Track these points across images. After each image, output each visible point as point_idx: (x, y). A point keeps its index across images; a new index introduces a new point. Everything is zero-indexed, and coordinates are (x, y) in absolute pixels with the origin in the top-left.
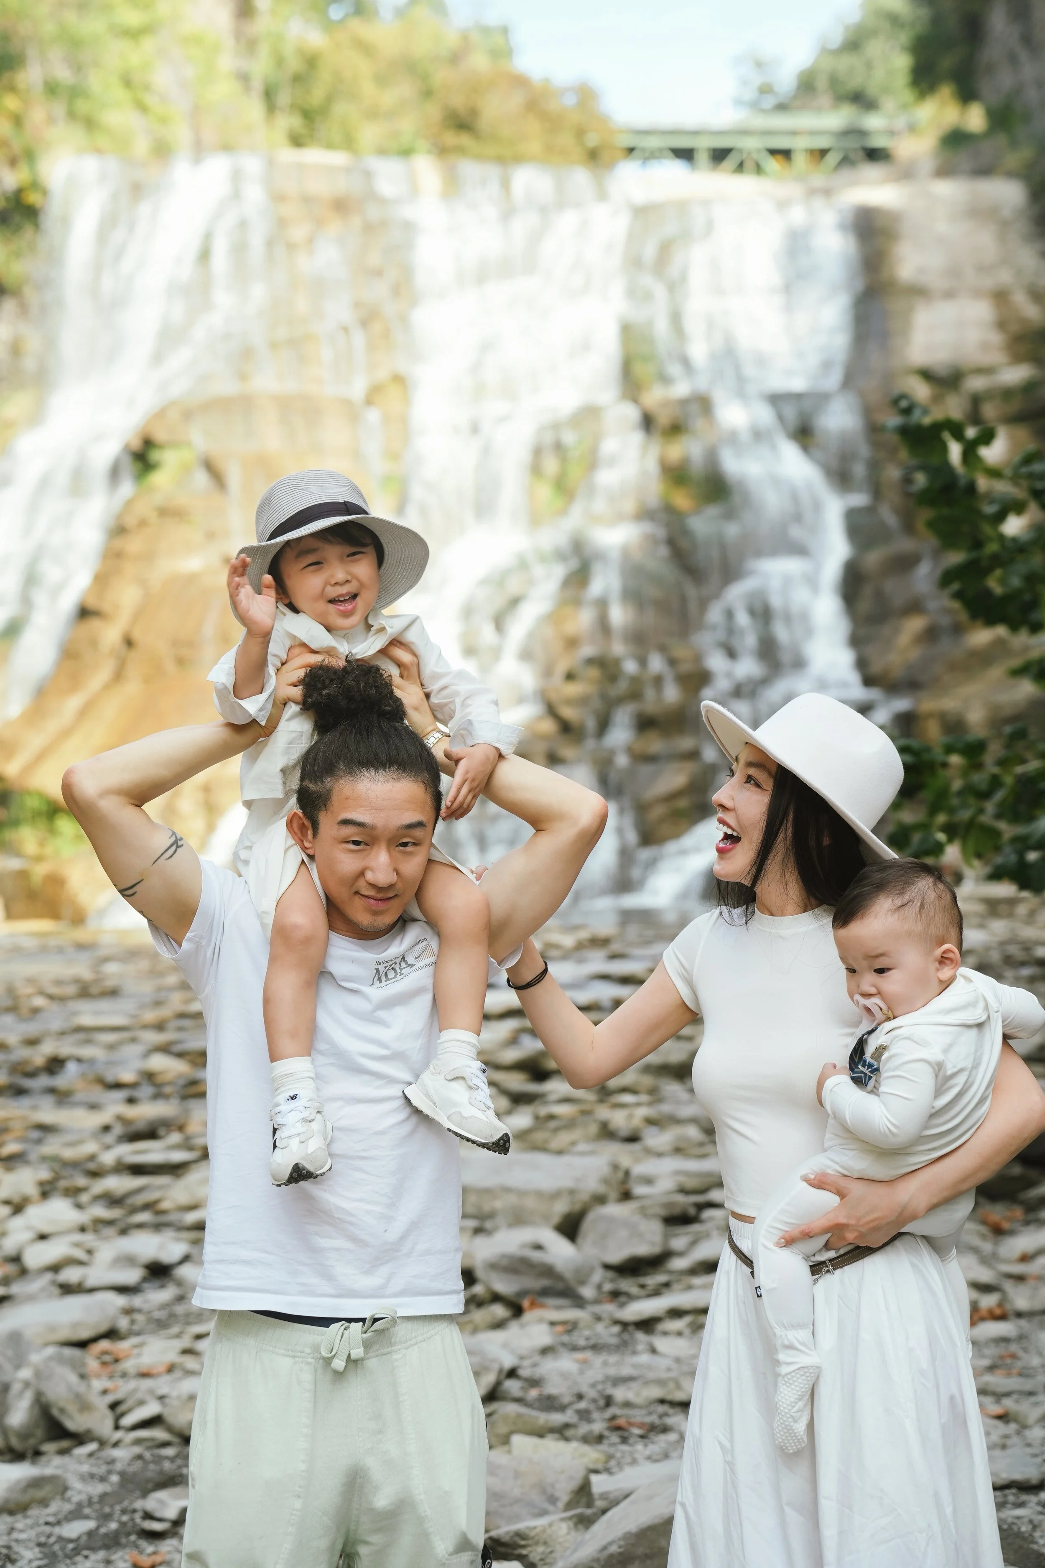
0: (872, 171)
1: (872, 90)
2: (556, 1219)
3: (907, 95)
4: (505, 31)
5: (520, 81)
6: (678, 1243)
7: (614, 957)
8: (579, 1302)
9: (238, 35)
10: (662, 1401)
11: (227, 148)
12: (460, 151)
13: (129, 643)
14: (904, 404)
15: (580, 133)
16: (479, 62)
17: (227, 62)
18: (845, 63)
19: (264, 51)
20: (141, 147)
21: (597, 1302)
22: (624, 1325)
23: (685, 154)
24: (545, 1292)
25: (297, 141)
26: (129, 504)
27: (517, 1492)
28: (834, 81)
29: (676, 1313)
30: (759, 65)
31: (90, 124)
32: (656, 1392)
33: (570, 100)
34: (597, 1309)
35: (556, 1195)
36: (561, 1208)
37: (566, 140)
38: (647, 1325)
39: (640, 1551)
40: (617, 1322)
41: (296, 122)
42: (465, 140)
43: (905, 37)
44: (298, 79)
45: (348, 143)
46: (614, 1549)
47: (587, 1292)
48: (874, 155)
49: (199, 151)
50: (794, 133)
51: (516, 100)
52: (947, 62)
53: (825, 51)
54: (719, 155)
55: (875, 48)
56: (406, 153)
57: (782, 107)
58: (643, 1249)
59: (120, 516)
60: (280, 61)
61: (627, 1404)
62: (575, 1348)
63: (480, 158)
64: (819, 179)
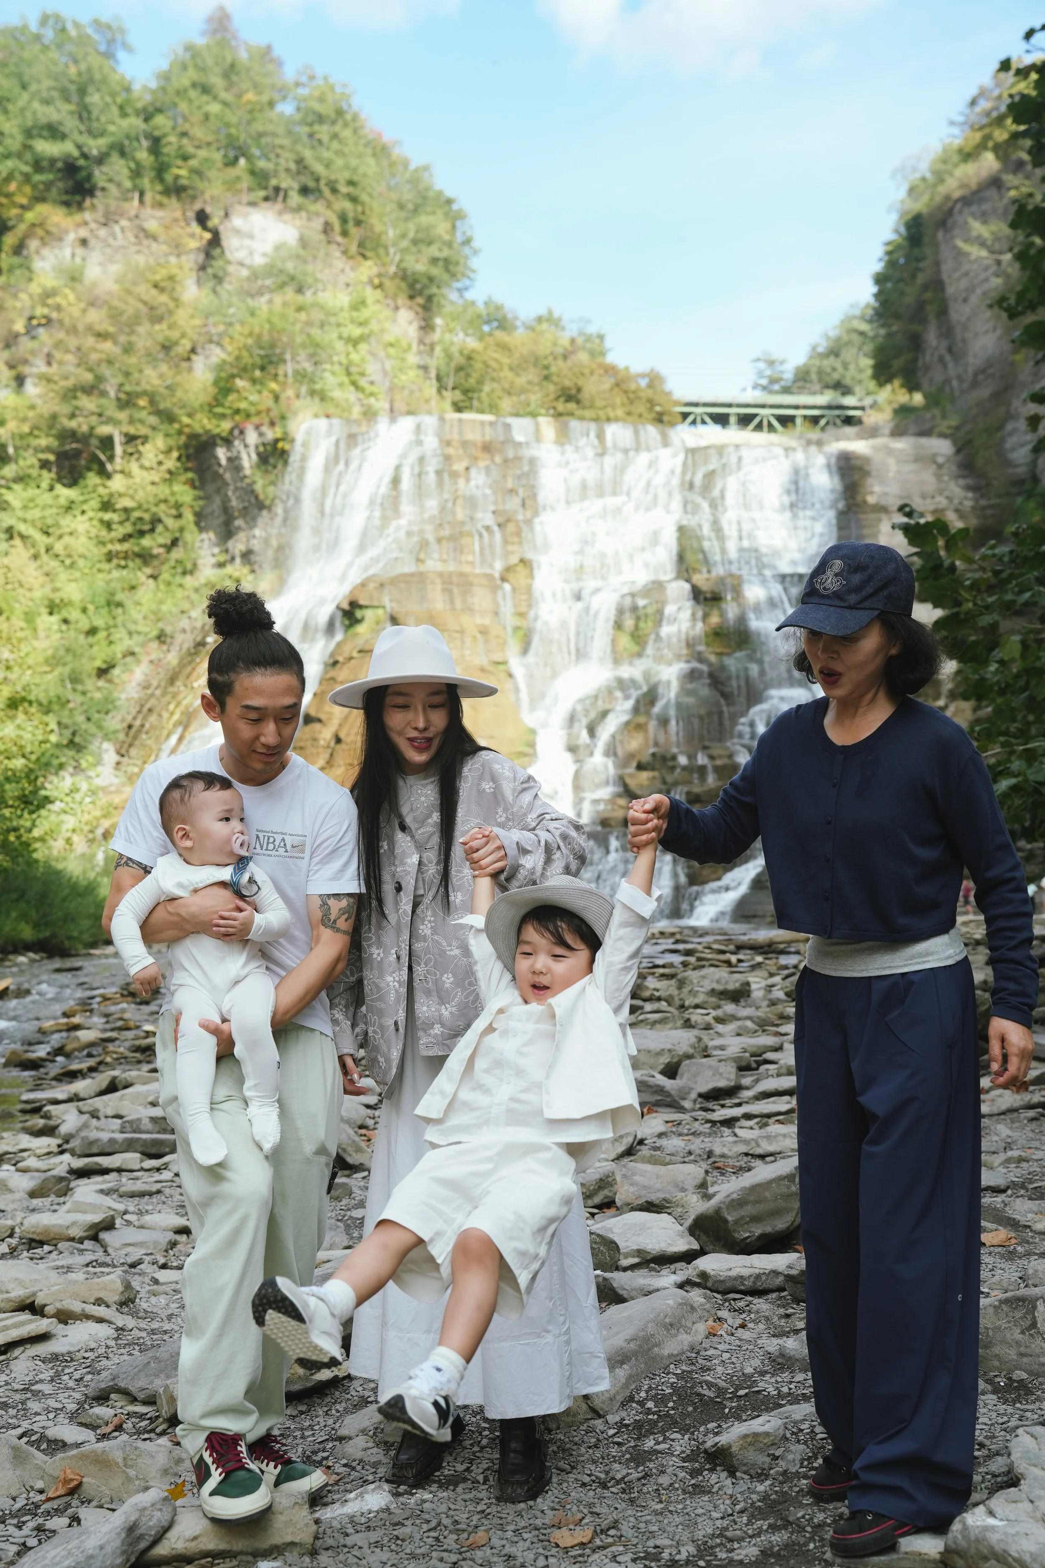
0: (849, 430)
1: (847, 381)
2: (661, 1067)
3: (872, 385)
4: (601, 337)
5: (610, 370)
6: (746, 1081)
7: (677, 942)
8: (681, 1109)
9: (421, 342)
10: (747, 1154)
11: (410, 413)
12: (571, 414)
13: (338, 740)
14: (907, 509)
15: (651, 403)
16: (583, 357)
17: (413, 359)
18: (827, 363)
19: (438, 350)
20: (356, 412)
21: (694, 1110)
22: (714, 1123)
23: (721, 420)
24: (658, 1104)
25: (458, 408)
26: (339, 645)
27: (659, 1186)
28: (820, 372)
29: (748, 1116)
30: (771, 363)
31: (322, 396)
32: (743, 1148)
33: (643, 383)
34: (694, 1114)
35: (660, 1053)
36: (665, 1060)
37: (641, 408)
38: (729, 1123)
39: (752, 1198)
40: (708, 1121)
41: (458, 395)
42: (571, 406)
43: (869, 347)
44: (459, 369)
45: (493, 408)
46: (735, 1196)
47: (687, 1104)
48: (849, 421)
49: (393, 414)
50: (797, 407)
51: (608, 383)
52: (898, 363)
53: (815, 354)
54: (745, 420)
55: (848, 354)
56: (534, 415)
57: (786, 390)
58: (722, 1083)
59: (332, 655)
60: (449, 357)
61: (723, 1156)
62: (680, 1135)
63: (582, 418)
64: (815, 434)
